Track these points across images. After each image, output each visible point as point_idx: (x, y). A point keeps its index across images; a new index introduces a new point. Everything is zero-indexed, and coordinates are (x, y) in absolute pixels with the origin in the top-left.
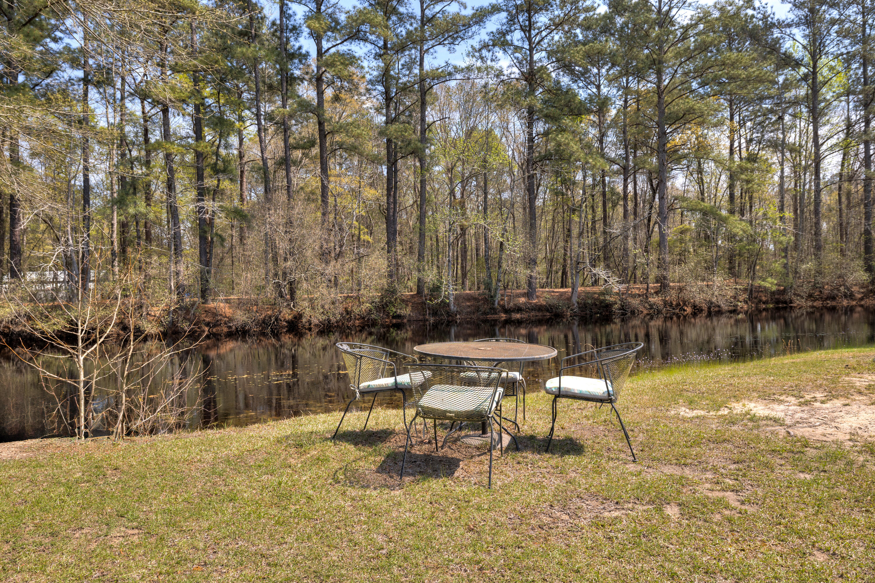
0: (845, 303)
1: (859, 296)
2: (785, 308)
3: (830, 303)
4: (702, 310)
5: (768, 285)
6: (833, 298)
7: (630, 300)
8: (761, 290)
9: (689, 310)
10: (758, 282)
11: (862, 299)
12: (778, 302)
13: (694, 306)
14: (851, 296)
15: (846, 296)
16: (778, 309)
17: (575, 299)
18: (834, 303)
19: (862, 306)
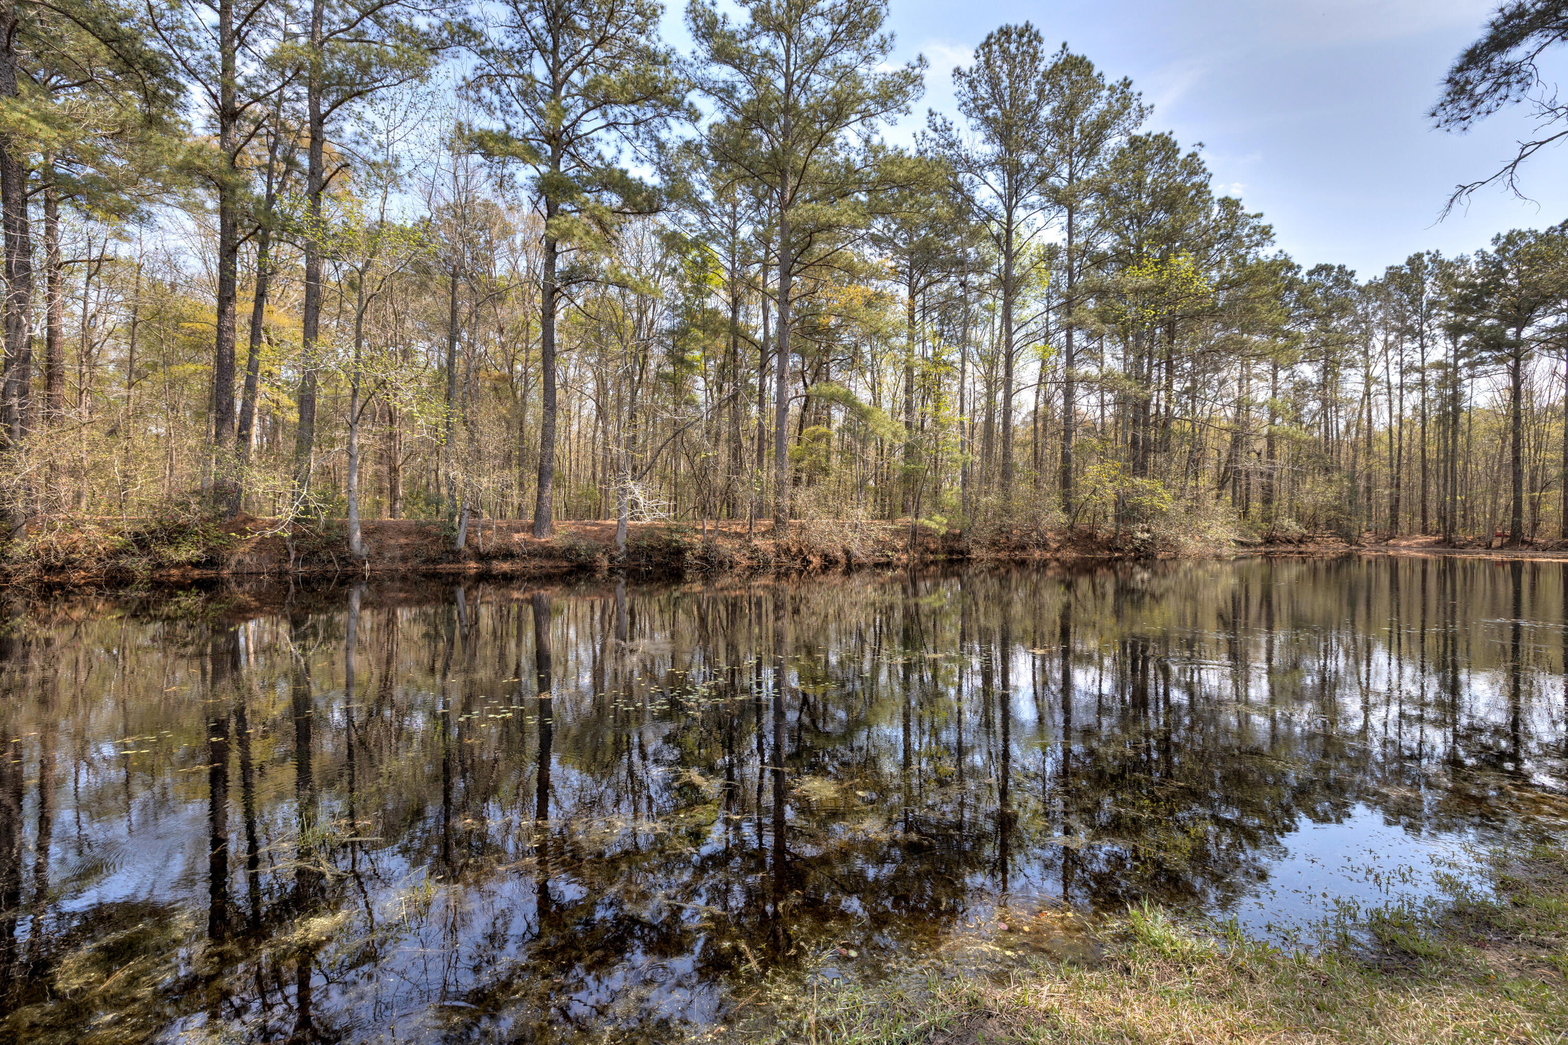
0: (1037, 554)
1: (1054, 545)
2: (961, 561)
3: (1019, 555)
4: (837, 562)
5: (933, 525)
6: (1023, 548)
7: (719, 541)
8: (928, 533)
9: (816, 561)
10: (923, 521)
11: (1058, 550)
12: (951, 551)
13: (825, 556)
14: (1044, 546)
15: (1038, 546)
16: (951, 562)
17: (621, 539)
18: (1024, 555)
19: (1057, 560)
